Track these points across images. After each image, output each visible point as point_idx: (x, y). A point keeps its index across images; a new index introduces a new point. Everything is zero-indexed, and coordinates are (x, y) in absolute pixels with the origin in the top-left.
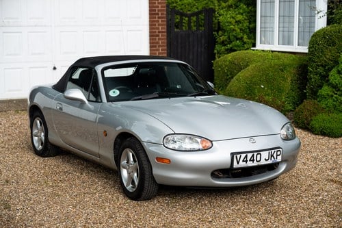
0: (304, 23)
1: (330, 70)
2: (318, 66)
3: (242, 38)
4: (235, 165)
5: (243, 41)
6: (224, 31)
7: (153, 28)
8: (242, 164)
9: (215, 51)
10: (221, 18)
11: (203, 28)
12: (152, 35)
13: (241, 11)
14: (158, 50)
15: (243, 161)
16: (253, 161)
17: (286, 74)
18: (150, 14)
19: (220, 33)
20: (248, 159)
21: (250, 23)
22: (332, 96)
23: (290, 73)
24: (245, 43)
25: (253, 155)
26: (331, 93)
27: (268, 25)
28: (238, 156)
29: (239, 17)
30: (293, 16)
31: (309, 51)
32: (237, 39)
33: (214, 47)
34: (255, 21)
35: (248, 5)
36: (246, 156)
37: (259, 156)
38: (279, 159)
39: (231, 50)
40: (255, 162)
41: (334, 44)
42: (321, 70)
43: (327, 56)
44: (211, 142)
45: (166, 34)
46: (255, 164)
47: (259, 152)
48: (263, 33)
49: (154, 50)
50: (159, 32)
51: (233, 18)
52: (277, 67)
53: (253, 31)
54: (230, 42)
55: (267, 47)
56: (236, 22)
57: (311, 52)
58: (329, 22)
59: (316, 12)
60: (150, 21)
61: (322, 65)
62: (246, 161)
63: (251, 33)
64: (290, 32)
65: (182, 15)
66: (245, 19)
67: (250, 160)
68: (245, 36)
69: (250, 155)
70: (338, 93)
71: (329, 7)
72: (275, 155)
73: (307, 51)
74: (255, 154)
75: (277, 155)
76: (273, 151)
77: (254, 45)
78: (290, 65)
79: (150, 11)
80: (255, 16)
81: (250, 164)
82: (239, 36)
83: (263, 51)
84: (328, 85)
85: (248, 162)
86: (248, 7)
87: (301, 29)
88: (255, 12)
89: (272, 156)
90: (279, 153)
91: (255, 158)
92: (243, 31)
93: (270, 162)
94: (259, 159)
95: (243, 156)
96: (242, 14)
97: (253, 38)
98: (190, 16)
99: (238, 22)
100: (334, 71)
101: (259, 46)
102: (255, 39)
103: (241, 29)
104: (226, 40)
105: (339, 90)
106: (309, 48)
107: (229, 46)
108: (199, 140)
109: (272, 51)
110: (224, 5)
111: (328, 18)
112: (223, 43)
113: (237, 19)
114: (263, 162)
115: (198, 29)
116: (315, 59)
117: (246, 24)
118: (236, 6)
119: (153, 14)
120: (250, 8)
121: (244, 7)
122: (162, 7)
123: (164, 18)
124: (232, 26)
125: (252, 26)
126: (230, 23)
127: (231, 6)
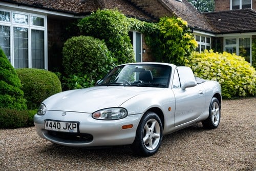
16: (55, 127)
20: (53, 125)
25: (55, 123)
36: (51, 123)
37: (59, 124)
38: (75, 130)
46: (57, 130)
47: (59, 122)
69: (53, 123)
72: (71, 127)
74: (56, 123)
75: (73, 127)
76: (69, 123)
81: (54, 129)
89: (69, 127)
90: (74, 126)
93: (67, 131)
94: (59, 127)
95: (49, 122)
114: (62, 130)
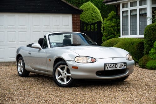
4: (106, 69)
8: (109, 69)
9: (102, 40)
15: (110, 67)
16: (114, 67)
17: (134, 46)
19: (104, 31)
20: (112, 66)
21: (118, 27)
23: (136, 45)
24: (116, 35)
25: (114, 65)
27: (126, 27)
28: (108, 65)
29: (113, 24)
30: (137, 22)
32: (112, 34)
33: (102, 38)
34: (120, 26)
36: (111, 65)
37: (116, 65)
38: (125, 67)
39: (109, 39)
40: (115, 68)
41: (155, 30)
44: (96, 59)
51: (110, 24)
52: (130, 43)
54: (109, 35)
56: (111, 26)
59: (147, 18)
60: (73, 27)
62: (111, 67)
63: (118, 31)
64: (136, 28)
65: (87, 25)
66: (115, 25)
67: (113, 67)
68: (116, 33)
69: (112, 65)
72: (123, 65)
75: (124, 66)
76: (123, 64)
77: (120, 36)
79: (73, 22)
80: (120, 24)
81: (113, 69)
82: (113, 33)
84: (154, 48)
85: (112, 68)
86: (116, 20)
88: (120, 22)
89: (122, 66)
90: (125, 64)
91: (115, 66)
92: (115, 30)
93: (121, 68)
94: (116, 67)
95: (110, 65)
96: (114, 23)
98: (90, 25)
99: (112, 27)
101: (122, 36)
102: (120, 34)
103: (114, 30)
104: (107, 35)
106: (144, 36)
107: (109, 37)
108: (90, 58)
109: (128, 38)
110: (105, 19)
113: (112, 25)
114: (118, 68)
115: (94, 30)
117: (116, 28)
118: (111, 20)
119: (74, 24)
120: (117, 20)
121: (115, 20)
122: (78, 21)
123: (79, 26)
124: (110, 28)
125: (119, 28)
126: (109, 27)
127: (109, 20)
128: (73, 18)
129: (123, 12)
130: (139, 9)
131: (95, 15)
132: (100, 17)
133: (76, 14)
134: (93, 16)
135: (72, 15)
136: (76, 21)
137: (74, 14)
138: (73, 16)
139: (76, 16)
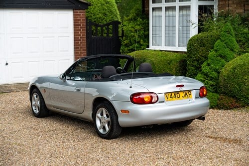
0: (182, 31)
1: (202, 63)
2: (194, 60)
3: (139, 41)
5: (140, 44)
6: (127, 37)
7: (77, 35)
9: (121, 51)
10: (125, 28)
11: (111, 35)
12: (76, 40)
13: (139, 23)
14: (81, 50)
17: (172, 66)
18: (74, 25)
19: (124, 38)
21: (145, 31)
22: (204, 81)
23: (175, 65)
24: (141, 45)
26: (203, 79)
27: (158, 33)
29: (137, 27)
30: (175, 27)
31: (188, 50)
32: (136, 42)
33: (120, 48)
34: (148, 30)
35: (143, 19)
39: (133, 50)
41: (204, 45)
42: (195, 63)
43: (200, 54)
45: (86, 39)
48: (154, 38)
49: (78, 50)
50: (81, 38)
51: (133, 28)
52: (165, 61)
53: (147, 37)
54: (131, 44)
55: (157, 48)
57: (189, 51)
58: (200, 31)
59: (191, 24)
60: (74, 30)
61: (196, 60)
63: (145, 38)
64: (173, 37)
65: (97, 26)
66: (141, 29)
68: (142, 41)
70: (209, 78)
71: (199, 21)
73: (186, 50)
77: (148, 47)
78: (175, 60)
79: (74, 23)
80: (148, 26)
83: (155, 50)
84: (201, 73)
87: (181, 35)
88: (148, 24)
92: (140, 37)
96: (139, 25)
97: (147, 41)
98: (102, 27)
99: (136, 31)
100: (205, 64)
101: (151, 47)
102: (148, 42)
103: (138, 36)
104: (128, 43)
105: (209, 77)
106: (187, 48)
107: (131, 47)
109: (161, 51)
111: (199, 28)
112: (126, 45)
113: (136, 29)
115: (108, 35)
116: (191, 55)
117: (142, 32)
118: (135, 19)
119: (76, 25)
120: (145, 21)
121: (141, 20)
122: (82, 20)
123: (84, 28)
124: (132, 34)
125: (146, 33)
126: (131, 31)
127: (132, 19)
128: (74, 15)
129: (154, 9)
130: (179, 7)
131: (108, 7)
132: (115, 10)
133: (80, 10)
134: (105, 8)
135: (74, 10)
136: (80, 20)
137: (76, 10)
138: (74, 12)
139: (80, 12)
